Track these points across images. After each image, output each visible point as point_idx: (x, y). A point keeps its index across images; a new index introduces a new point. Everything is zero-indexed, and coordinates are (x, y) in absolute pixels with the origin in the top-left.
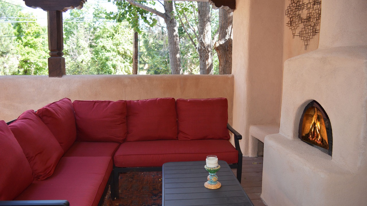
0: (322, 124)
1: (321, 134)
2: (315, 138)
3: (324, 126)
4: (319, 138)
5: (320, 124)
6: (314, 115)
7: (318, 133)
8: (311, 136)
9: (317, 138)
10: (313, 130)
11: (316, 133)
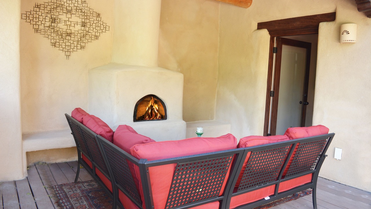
0: (160, 106)
1: (160, 112)
2: (153, 117)
3: (162, 106)
4: (158, 116)
5: (158, 105)
6: (150, 101)
7: (157, 112)
8: (147, 117)
9: (156, 117)
10: (150, 111)
11: (154, 113)
